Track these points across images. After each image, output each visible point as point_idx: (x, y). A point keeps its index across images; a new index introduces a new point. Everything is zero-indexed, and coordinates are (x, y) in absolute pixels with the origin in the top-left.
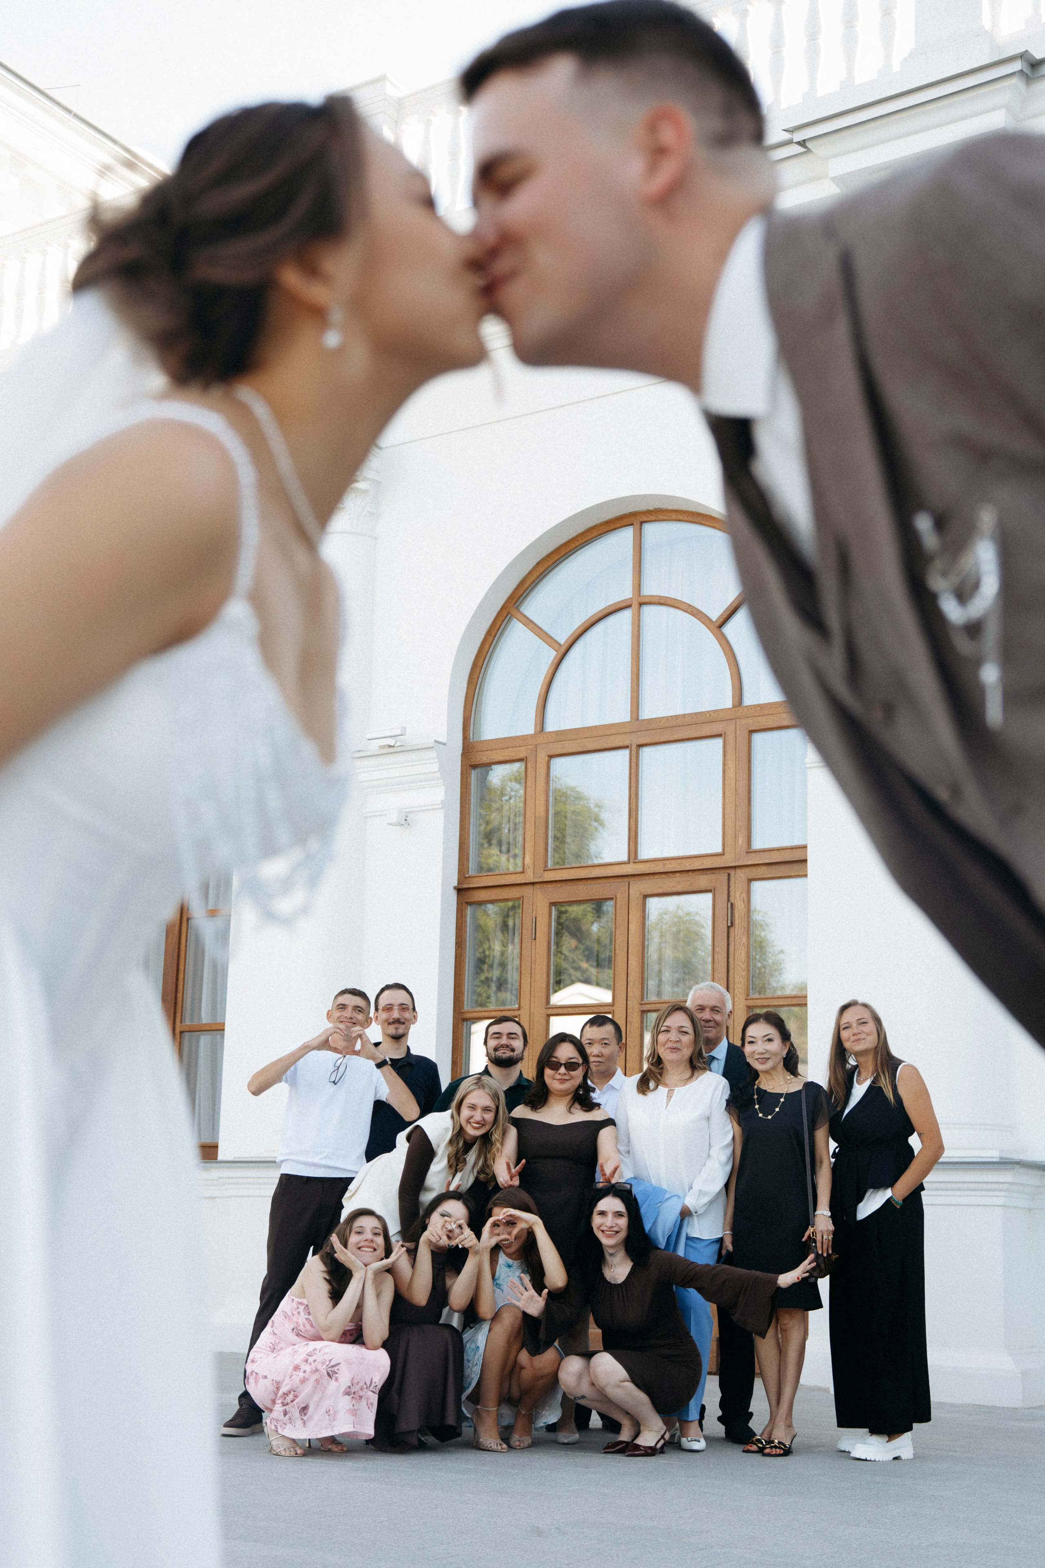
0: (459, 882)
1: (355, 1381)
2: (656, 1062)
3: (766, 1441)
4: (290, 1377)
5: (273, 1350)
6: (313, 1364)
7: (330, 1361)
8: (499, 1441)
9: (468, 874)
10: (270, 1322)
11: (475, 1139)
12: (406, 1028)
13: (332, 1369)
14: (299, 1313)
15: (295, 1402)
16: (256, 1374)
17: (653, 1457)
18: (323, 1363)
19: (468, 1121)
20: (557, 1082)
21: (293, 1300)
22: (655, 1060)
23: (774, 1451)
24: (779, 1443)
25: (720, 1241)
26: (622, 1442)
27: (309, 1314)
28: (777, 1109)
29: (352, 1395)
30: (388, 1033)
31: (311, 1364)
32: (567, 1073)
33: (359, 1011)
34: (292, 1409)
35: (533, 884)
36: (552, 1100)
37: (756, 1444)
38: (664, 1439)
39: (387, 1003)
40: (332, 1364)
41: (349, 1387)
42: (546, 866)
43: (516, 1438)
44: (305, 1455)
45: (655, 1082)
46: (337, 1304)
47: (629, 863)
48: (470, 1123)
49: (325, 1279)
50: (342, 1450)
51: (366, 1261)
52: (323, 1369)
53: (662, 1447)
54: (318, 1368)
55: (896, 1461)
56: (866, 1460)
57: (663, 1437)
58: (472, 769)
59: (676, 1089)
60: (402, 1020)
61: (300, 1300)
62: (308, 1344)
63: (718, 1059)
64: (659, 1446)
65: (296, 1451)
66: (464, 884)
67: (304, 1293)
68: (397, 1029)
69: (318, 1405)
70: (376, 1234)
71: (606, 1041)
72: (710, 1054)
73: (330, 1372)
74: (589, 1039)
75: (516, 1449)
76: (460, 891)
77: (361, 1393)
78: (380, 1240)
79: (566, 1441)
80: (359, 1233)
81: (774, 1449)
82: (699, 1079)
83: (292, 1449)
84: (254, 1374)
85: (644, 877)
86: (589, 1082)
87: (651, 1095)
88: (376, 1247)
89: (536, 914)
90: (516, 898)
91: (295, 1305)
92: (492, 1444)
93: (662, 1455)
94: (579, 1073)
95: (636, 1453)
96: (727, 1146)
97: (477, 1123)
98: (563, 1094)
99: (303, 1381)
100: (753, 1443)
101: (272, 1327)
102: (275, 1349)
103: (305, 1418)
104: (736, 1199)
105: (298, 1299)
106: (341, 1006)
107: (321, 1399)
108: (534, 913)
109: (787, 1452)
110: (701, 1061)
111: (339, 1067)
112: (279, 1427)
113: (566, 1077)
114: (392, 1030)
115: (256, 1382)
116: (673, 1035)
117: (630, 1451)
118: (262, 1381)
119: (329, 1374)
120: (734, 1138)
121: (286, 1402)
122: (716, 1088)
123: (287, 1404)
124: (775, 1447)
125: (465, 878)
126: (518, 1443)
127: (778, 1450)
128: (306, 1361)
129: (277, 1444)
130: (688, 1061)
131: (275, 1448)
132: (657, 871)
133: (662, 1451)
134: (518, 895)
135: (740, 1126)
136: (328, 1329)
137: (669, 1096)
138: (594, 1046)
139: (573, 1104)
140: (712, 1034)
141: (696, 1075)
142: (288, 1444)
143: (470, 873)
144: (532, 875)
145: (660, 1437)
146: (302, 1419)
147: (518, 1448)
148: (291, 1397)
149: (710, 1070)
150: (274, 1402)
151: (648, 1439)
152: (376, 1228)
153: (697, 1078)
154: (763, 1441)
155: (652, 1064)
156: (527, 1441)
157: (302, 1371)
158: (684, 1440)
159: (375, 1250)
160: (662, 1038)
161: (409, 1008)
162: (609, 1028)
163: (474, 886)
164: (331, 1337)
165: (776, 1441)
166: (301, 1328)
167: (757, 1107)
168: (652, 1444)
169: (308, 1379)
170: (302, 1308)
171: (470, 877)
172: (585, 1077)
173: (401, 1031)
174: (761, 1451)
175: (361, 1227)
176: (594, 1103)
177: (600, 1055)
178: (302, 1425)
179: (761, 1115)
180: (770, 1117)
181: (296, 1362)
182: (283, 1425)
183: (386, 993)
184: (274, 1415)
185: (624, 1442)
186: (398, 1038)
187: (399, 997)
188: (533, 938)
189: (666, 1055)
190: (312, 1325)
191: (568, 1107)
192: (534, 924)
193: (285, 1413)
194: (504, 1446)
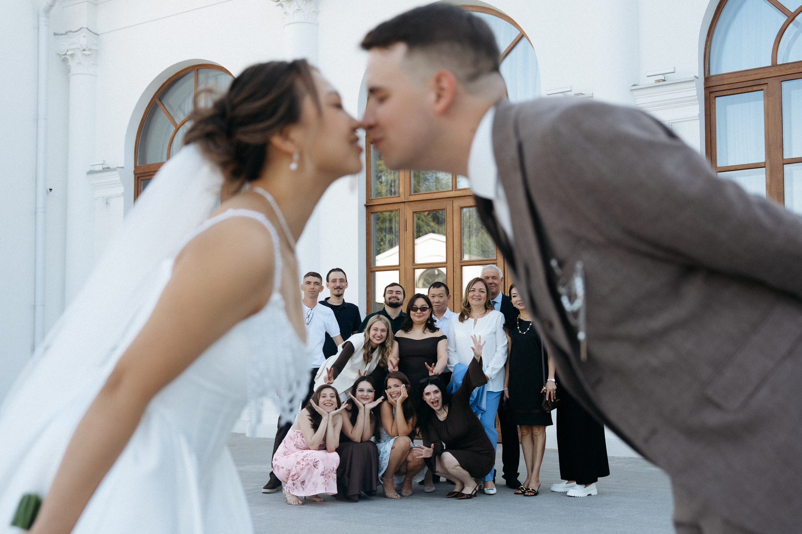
0: (367, 202)
1: (326, 469)
2: (467, 306)
3: (525, 489)
4: (296, 467)
5: (285, 454)
6: (306, 461)
7: (315, 460)
8: (396, 494)
9: (371, 198)
10: (283, 441)
11: (377, 345)
12: (343, 291)
13: (316, 463)
14: (298, 437)
15: (298, 479)
16: (278, 466)
17: (471, 499)
18: (311, 461)
19: (374, 337)
20: (416, 317)
21: (294, 431)
22: (467, 305)
23: (529, 494)
24: (532, 490)
25: (502, 393)
26: (456, 492)
27: (303, 437)
28: (528, 329)
29: (325, 476)
30: (334, 293)
31: (305, 461)
32: (421, 312)
33: (317, 284)
34: (297, 482)
35: (404, 202)
36: (415, 326)
37: (521, 490)
38: (476, 490)
39: (333, 279)
40: (316, 461)
41: (323, 472)
42: (411, 193)
43: (404, 491)
44: (303, 504)
45: (467, 315)
46: (316, 432)
47: (453, 191)
48: (375, 337)
49: (309, 419)
50: (321, 501)
51: (329, 410)
52: (311, 463)
53: (475, 494)
54: (309, 463)
55: (589, 496)
56: (574, 497)
57: (475, 489)
58: (371, 144)
59: (478, 319)
60: (341, 287)
61: (298, 431)
62: (303, 452)
63: (497, 303)
64: (473, 493)
65: (299, 502)
66: (369, 203)
67: (299, 427)
68: (338, 291)
69: (309, 480)
70: (332, 397)
71: (441, 295)
72: (494, 300)
73: (315, 465)
74: (433, 294)
75: (404, 496)
76: (367, 206)
77: (329, 475)
78: (335, 400)
79: (429, 491)
80: (324, 397)
81: (529, 493)
82: (489, 314)
83: (297, 502)
84: (277, 466)
85: (460, 198)
86: (433, 316)
87: (466, 322)
88: (333, 403)
89: (406, 218)
90: (396, 210)
91: (295, 433)
92: (393, 496)
93: (475, 498)
94: (427, 312)
95: (462, 497)
96: (505, 346)
97: (379, 337)
98: (420, 323)
99: (302, 469)
100: (519, 489)
101: (285, 444)
102: (286, 454)
103: (303, 486)
104: (510, 372)
105: (297, 430)
106: (308, 283)
107: (311, 478)
108: (405, 217)
109: (536, 494)
110: (490, 306)
111: (309, 316)
112: (291, 491)
113: (421, 315)
114: (336, 292)
115: (278, 470)
116: (477, 293)
117: (459, 497)
118: (281, 470)
119: (314, 466)
120: (508, 343)
121: (293, 479)
122: (498, 317)
123: (294, 480)
124: (530, 492)
125: (370, 200)
126: (405, 494)
127: (532, 493)
128: (303, 460)
129: (290, 499)
130: (484, 305)
131: (288, 501)
132: (467, 195)
133: (475, 495)
134: (397, 208)
135: (510, 337)
136: (312, 445)
137: (475, 323)
138: (435, 298)
139: (425, 329)
140: (494, 290)
141: (488, 311)
142: (295, 499)
143: (372, 197)
144: (403, 198)
145: (474, 489)
146: (302, 487)
147: (405, 496)
148: (296, 477)
149: (494, 310)
150: (287, 479)
151: (468, 490)
152: (332, 394)
153: (488, 313)
154: (524, 488)
155: (465, 307)
156: (410, 492)
157: (301, 464)
158: (485, 489)
159: (332, 404)
160: (471, 294)
161: (344, 280)
162: (442, 288)
163: (375, 204)
164: (314, 448)
165: (531, 489)
166: (299, 444)
167: (518, 328)
168: (470, 493)
169: (304, 468)
170: (299, 434)
171: (372, 199)
172: (431, 315)
173: (340, 293)
174: (523, 493)
175: (324, 394)
176: (436, 328)
177: (439, 302)
178: (302, 490)
179: (520, 332)
180: (524, 333)
181: (298, 461)
182: (293, 490)
183: (332, 273)
184: (288, 485)
185: (457, 492)
186: (339, 296)
187: (339, 275)
188: (405, 230)
189: (472, 302)
190: (304, 442)
191: (423, 330)
192: (405, 222)
193: (294, 484)
194: (399, 496)
